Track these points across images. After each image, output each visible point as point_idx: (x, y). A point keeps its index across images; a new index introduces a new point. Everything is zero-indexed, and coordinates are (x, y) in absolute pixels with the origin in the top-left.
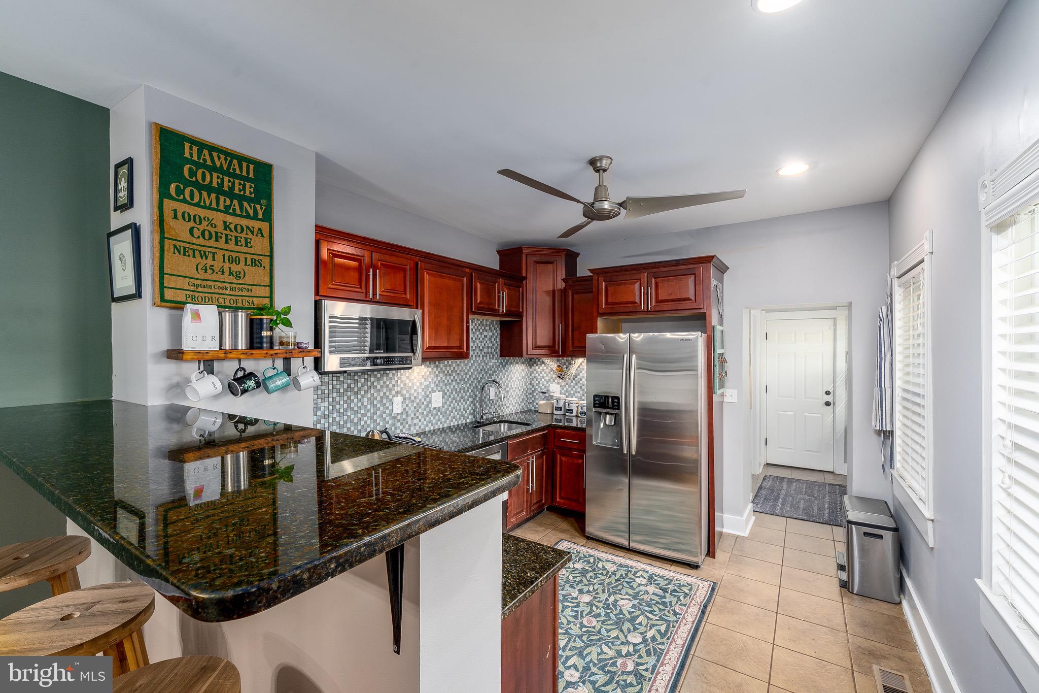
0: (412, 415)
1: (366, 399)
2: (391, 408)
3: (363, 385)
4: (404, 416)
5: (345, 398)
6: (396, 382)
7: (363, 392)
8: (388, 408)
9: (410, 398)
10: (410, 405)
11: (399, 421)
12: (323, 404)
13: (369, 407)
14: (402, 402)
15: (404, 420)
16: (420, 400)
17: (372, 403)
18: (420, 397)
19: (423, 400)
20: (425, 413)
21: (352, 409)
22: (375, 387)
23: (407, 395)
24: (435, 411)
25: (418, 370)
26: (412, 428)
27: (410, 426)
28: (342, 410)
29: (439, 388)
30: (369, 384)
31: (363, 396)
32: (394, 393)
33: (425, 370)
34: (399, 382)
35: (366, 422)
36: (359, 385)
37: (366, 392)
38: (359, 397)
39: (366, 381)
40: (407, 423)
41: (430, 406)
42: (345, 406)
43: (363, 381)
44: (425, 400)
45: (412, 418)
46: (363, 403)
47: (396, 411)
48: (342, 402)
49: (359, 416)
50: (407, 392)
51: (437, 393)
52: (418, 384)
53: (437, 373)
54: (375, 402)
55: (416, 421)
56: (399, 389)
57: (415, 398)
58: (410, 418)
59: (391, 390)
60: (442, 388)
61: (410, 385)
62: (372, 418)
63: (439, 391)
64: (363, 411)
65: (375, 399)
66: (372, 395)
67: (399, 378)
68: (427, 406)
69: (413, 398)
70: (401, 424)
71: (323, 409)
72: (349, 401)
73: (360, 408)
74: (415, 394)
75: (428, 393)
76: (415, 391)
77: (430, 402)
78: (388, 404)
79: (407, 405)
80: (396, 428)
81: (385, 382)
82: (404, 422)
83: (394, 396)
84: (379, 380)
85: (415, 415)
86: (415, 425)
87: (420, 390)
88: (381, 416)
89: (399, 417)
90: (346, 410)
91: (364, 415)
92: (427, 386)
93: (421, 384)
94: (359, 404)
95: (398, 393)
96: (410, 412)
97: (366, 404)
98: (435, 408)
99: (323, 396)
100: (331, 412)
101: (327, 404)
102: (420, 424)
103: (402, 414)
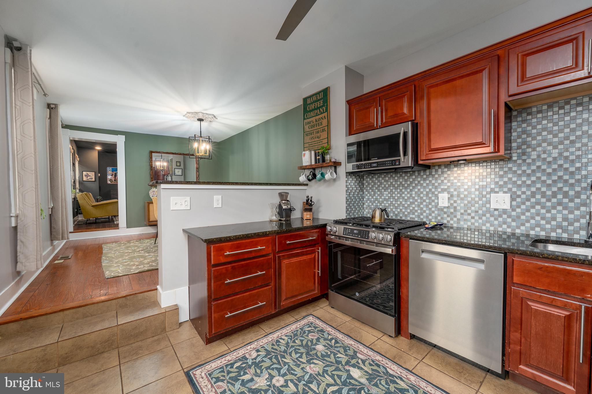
0: (462, 211)
1: (414, 193)
2: (436, 201)
3: (411, 183)
4: (452, 210)
5: (399, 190)
6: (442, 181)
7: (411, 188)
8: (433, 201)
9: (458, 196)
10: (459, 202)
11: (445, 213)
12: (385, 193)
13: (416, 198)
14: (449, 198)
15: (452, 213)
16: (473, 199)
17: (419, 196)
18: (473, 196)
19: (477, 199)
20: (480, 212)
21: (403, 198)
22: (422, 185)
23: (455, 193)
24: (496, 213)
25: (470, 171)
26: (462, 223)
27: (458, 220)
28: (396, 198)
29: (506, 190)
30: (416, 182)
31: (411, 190)
32: (439, 190)
33: (481, 171)
34: (445, 181)
35: (414, 208)
36: (409, 183)
37: (414, 188)
38: (409, 190)
39: (414, 180)
40: (455, 217)
41: (488, 206)
42: (399, 195)
43: (411, 180)
44: (480, 199)
45: (462, 214)
46: (411, 195)
47: (441, 205)
48: (396, 193)
49: (409, 203)
50: (455, 190)
51: (501, 194)
52: (470, 184)
53: (501, 173)
54: (422, 195)
55: (466, 217)
56: (446, 187)
57: (466, 196)
58: (459, 214)
59: (436, 188)
60: (510, 190)
61: (459, 184)
62: (419, 206)
63: (505, 192)
64: (411, 200)
65: (422, 193)
66: (419, 190)
67: (445, 178)
68: (484, 205)
69: (462, 196)
70: (448, 216)
71: (385, 195)
72: (401, 193)
73: (409, 198)
74: (466, 193)
75: (484, 193)
76: (465, 190)
77: (489, 202)
78: (433, 198)
79: (455, 202)
80: (442, 218)
81: (430, 181)
82: (452, 215)
83: (439, 192)
84: (425, 180)
85: (465, 211)
86: (465, 220)
87: (473, 190)
88: (427, 206)
89: (445, 210)
90: (399, 198)
91: (412, 203)
92: (484, 187)
93: (474, 184)
94: (409, 195)
95: (443, 190)
96: (458, 208)
97: (414, 195)
98: (496, 210)
99: (385, 188)
100: (389, 198)
101: (387, 193)
102: (473, 221)
103: (448, 207)
